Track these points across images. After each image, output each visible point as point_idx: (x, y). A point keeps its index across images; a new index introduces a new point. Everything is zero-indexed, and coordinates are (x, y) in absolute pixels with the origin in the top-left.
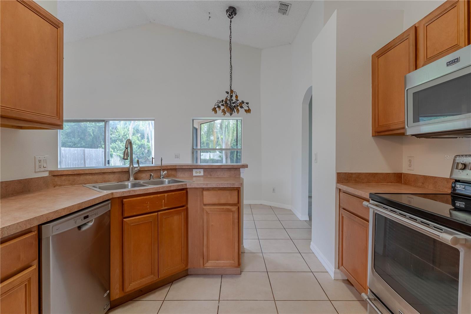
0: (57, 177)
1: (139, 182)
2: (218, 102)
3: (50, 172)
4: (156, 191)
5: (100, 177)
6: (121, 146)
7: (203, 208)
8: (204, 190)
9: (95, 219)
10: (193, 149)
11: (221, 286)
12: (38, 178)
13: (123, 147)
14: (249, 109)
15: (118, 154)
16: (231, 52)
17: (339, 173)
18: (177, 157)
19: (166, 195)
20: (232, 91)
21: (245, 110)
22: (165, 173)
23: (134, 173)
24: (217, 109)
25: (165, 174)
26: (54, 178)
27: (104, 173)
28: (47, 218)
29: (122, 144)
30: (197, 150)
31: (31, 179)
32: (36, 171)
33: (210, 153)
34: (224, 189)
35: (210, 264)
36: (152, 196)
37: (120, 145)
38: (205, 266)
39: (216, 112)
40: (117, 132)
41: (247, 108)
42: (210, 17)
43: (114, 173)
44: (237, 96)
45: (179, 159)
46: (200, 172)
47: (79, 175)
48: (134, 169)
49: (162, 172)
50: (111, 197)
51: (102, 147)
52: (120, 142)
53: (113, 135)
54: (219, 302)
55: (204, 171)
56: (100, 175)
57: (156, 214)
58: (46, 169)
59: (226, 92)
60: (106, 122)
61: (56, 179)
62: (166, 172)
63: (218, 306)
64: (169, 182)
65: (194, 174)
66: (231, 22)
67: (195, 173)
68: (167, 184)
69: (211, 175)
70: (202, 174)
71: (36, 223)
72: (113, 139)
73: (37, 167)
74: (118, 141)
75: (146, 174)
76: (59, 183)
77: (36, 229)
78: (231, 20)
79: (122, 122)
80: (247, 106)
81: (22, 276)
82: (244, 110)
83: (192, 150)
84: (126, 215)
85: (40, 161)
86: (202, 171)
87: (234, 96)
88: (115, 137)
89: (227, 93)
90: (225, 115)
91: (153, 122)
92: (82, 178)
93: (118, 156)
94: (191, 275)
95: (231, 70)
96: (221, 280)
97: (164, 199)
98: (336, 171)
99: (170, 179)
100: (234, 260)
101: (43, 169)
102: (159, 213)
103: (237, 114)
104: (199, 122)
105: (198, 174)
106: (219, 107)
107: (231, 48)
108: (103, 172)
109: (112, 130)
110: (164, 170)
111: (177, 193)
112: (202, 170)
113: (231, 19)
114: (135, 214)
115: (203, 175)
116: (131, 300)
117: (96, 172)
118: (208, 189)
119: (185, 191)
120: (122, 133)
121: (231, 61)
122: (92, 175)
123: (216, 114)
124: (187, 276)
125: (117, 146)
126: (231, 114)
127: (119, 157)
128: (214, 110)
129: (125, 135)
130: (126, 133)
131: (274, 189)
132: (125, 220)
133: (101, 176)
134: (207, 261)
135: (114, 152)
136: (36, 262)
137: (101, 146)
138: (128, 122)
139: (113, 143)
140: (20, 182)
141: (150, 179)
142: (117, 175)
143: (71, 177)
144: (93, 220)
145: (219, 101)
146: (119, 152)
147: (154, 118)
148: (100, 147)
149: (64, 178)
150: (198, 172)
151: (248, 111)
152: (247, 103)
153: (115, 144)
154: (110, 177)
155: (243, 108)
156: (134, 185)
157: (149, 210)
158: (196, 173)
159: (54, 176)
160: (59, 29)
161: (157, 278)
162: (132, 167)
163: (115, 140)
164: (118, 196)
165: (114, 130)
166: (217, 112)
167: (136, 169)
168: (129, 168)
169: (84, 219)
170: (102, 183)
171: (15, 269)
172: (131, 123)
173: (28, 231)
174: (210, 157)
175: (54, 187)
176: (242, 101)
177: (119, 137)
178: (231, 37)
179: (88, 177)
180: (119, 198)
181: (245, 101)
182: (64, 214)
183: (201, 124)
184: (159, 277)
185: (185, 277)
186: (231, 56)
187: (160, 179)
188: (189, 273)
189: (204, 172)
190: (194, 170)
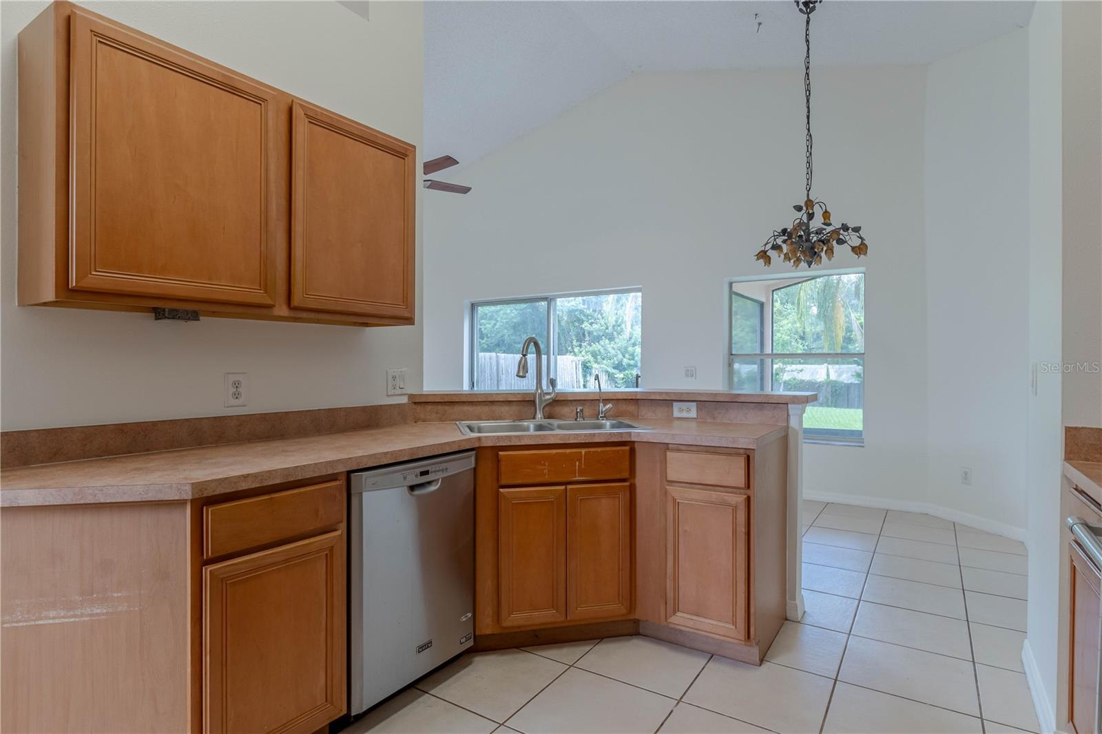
0: (419, 407)
1: (549, 424)
2: (774, 236)
3: (411, 396)
4: (563, 442)
5: (486, 409)
6: (610, 349)
7: (666, 489)
8: (668, 449)
9: (443, 479)
10: (732, 354)
11: (698, 675)
12: (391, 405)
13: (613, 351)
14: (862, 243)
15: (602, 366)
16: (808, 101)
17: (1070, 428)
18: (690, 373)
19: (583, 451)
20: (809, 203)
21: (853, 249)
22: (608, 406)
23: (542, 406)
24: (771, 253)
25: (610, 410)
26: (414, 406)
27: (492, 402)
28: (358, 463)
29: (612, 345)
30: (762, 357)
31: (381, 406)
32: (389, 393)
33: (829, 366)
34: (712, 450)
35: (681, 620)
36: (554, 451)
37: (608, 346)
38: (669, 621)
39: (768, 260)
40: (603, 318)
41: (857, 242)
42: (760, 24)
43: (509, 402)
44: (826, 214)
45: (696, 378)
46: (689, 410)
47: (452, 403)
48: (544, 396)
49: (601, 405)
50: (477, 445)
51: (573, 351)
52: (607, 341)
53: (595, 326)
54: (678, 703)
55: (697, 407)
56: (486, 405)
57: (563, 487)
58: (404, 391)
59: (794, 207)
60: (549, 300)
61: (419, 408)
62: (611, 406)
63: (672, 711)
64: (613, 426)
65: (676, 414)
66: (808, 22)
67: (678, 411)
68: (608, 429)
69: (714, 418)
70: (693, 414)
71: (342, 469)
72: (595, 334)
73: (390, 387)
74: (603, 337)
75: (572, 408)
76: (422, 416)
77: (344, 478)
78: (808, 17)
79: (611, 297)
80: (858, 237)
81: (322, 540)
82: (850, 248)
83: (729, 358)
84: (503, 482)
85: (394, 378)
86: (693, 406)
87: (818, 212)
88: (600, 330)
89: (799, 208)
90: (797, 266)
91: (640, 294)
92: (457, 409)
93: (602, 371)
94: (644, 636)
95: (809, 148)
96: (706, 664)
97: (579, 460)
98: (1062, 423)
99: (614, 422)
100: (735, 623)
101: (399, 392)
102: (569, 487)
103: (828, 261)
104: (769, 286)
105: (685, 415)
106: (776, 247)
107: (808, 90)
108: (490, 399)
109: (593, 313)
110: (606, 401)
111: (608, 451)
112: (694, 404)
113: (808, 14)
114: (520, 482)
115: (696, 417)
116: (517, 648)
117: (479, 400)
118: (679, 448)
119: (627, 448)
120: (612, 320)
121: (808, 123)
122: (473, 405)
123: (768, 266)
124: (636, 635)
125: (602, 350)
126: (810, 264)
127: (605, 375)
128: (763, 255)
129: (618, 323)
130: (620, 321)
131: (966, 473)
132: (501, 490)
133: (487, 407)
134: (674, 613)
135: (596, 362)
136: (344, 525)
137: (573, 348)
138: (624, 296)
139: (594, 343)
140: (364, 409)
141: (576, 420)
142: (514, 408)
143: (440, 407)
144: (439, 479)
145: (776, 234)
146: (605, 362)
147: (640, 286)
148: (571, 352)
149: (429, 407)
150: (684, 408)
151: (860, 250)
152: (857, 230)
153: (597, 343)
154: (503, 409)
155: (846, 242)
156: (540, 428)
157: (547, 479)
158: (681, 410)
159: (415, 403)
160: (406, 158)
161: (563, 619)
162: (541, 393)
163: (598, 338)
164: (490, 444)
165: (597, 314)
166: (771, 262)
167: (548, 397)
168: (534, 395)
169: (421, 475)
170: (489, 420)
171: (312, 528)
172: (629, 296)
173: (332, 478)
174: (828, 375)
175: (416, 422)
176: (843, 224)
177: (607, 328)
178: (808, 63)
179: (466, 408)
180: (492, 447)
181: (851, 225)
182: (385, 462)
183: (773, 291)
184: (568, 618)
185: (632, 635)
186: (809, 112)
187: (598, 419)
188: (641, 631)
189: (698, 409)
190: (675, 404)
